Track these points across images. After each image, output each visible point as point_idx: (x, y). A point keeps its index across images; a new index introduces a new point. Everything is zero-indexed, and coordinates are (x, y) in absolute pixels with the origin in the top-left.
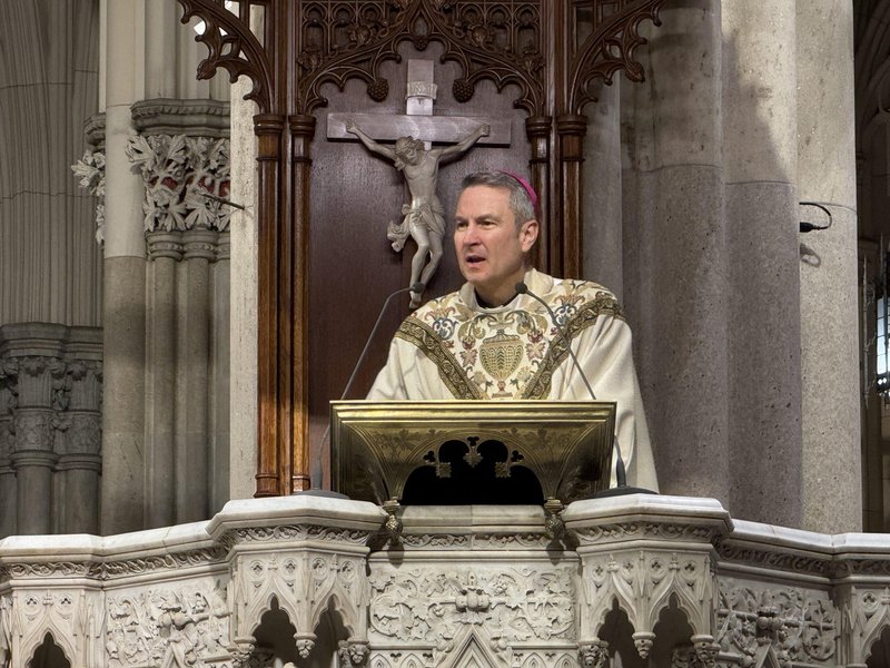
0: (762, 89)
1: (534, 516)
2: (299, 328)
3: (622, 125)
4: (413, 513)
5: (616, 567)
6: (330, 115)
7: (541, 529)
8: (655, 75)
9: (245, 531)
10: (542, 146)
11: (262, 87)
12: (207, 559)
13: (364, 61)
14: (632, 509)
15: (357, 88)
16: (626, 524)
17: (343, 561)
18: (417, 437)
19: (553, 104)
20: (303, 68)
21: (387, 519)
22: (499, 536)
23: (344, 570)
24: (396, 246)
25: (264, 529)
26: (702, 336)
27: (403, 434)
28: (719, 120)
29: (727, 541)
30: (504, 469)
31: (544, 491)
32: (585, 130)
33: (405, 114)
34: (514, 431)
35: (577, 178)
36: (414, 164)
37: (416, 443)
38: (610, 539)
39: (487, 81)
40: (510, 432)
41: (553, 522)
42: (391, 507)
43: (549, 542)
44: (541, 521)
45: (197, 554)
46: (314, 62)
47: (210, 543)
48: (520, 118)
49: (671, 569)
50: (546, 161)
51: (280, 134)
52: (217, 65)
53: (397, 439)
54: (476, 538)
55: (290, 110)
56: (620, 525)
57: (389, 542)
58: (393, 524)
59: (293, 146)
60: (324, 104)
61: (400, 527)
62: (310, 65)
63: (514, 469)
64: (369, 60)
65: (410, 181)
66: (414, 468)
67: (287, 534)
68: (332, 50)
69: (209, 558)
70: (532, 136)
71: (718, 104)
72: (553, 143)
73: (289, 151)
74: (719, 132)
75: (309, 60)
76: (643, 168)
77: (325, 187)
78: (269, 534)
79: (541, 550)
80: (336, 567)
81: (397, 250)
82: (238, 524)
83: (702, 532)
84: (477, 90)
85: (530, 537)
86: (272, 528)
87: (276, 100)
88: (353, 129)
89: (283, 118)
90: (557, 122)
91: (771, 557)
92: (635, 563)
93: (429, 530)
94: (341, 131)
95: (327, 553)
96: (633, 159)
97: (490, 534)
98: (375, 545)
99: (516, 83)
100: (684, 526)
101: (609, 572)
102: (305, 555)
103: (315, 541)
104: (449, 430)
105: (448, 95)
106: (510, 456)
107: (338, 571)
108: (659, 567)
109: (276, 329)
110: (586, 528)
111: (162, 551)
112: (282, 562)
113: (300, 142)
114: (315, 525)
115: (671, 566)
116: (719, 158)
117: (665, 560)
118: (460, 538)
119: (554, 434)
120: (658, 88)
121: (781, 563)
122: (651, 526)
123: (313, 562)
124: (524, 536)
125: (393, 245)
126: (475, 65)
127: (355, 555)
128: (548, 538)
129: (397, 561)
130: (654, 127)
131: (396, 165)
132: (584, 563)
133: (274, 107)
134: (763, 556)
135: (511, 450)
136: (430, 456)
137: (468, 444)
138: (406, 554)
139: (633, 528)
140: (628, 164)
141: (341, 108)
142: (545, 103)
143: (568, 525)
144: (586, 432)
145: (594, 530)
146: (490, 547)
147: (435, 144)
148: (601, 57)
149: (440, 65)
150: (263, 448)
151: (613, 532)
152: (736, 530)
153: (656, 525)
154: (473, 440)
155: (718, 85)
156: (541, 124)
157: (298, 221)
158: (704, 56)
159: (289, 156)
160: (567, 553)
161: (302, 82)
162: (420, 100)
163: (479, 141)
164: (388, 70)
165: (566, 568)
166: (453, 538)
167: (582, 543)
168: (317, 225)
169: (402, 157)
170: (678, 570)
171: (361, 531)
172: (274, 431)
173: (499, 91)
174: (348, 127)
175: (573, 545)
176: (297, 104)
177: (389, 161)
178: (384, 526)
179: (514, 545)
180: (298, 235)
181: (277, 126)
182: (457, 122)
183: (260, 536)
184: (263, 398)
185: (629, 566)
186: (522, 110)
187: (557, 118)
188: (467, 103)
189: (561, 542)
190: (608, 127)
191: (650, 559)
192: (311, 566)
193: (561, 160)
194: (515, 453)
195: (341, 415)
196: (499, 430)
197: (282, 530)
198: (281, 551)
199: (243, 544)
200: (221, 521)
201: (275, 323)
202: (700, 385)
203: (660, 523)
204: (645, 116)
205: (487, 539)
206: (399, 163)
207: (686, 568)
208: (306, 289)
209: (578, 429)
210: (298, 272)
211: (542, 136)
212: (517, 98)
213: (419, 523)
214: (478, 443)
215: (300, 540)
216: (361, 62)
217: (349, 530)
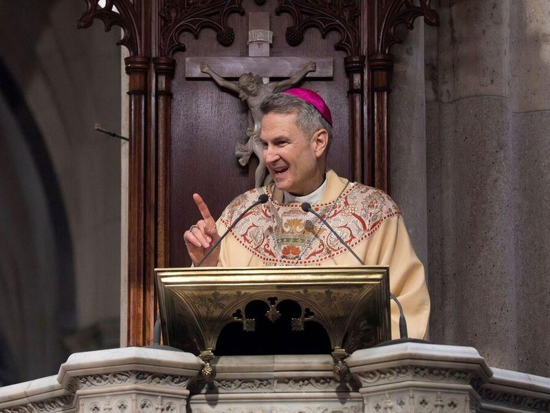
0: (545, 35)
1: (326, 363)
2: (161, 228)
3: (427, 65)
4: (225, 362)
5: (391, 404)
6: (187, 59)
7: (330, 374)
8: (455, 25)
9: (85, 378)
10: (357, 79)
11: (131, 35)
12: (60, 406)
13: (215, 14)
14: (403, 355)
15: (209, 35)
16: (398, 368)
17: (166, 401)
18: (226, 297)
19: (366, 46)
20: (165, 19)
21: (203, 366)
22: (297, 380)
23: (168, 409)
24: (243, 162)
25: (100, 376)
26: (492, 234)
27: (215, 295)
28: (507, 59)
29: (488, 385)
30: (298, 323)
31: (332, 342)
32: (392, 67)
33: (248, 56)
34: (306, 291)
35: (385, 105)
36: (255, 95)
37: (226, 303)
38: (386, 381)
39: (313, 29)
40: (302, 292)
41: (340, 367)
42: (206, 357)
43: (338, 385)
44: (330, 366)
45: (52, 402)
46: (173, 15)
47: (61, 392)
48: (340, 57)
49: (436, 406)
50: (361, 91)
51: (145, 73)
52: (94, 17)
53: (210, 300)
54: (278, 382)
55: (155, 53)
56: (394, 369)
57: (206, 386)
58: (208, 370)
59: (157, 82)
60: (182, 49)
61: (214, 373)
62: (171, 17)
63: (306, 324)
64: (218, 13)
65: (252, 109)
66: (224, 324)
67: (119, 379)
68: (188, 4)
69: (62, 405)
70: (349, 72)
71: (506, 47)
72: (366, 77)
73: (154, 87)
74: (506, 70)
75: (169, 13)
76: (445, 99)
77: (184, 115)
78: (105, 380)
79: (331, 390)
80: (160, 407)
81: (243, 164)
82: (80, 373)
83: (463, 375)
84: (306, 36)
85: (322, 381)
86: (107, 375)
87: (143, 46)
88: (206, 69)
89: (148, 59)
90: (369, 61)
91: (529, 401)
92: (406, 400)
93: (238, 375)
94: (197, 72)
95: (153, 394)
96: (436, 92)
97: (290, 379)
98: (194, 388)
99: (336, 30)
100: (447, 370)
101: (386, 409)
102: (134, 396)
103: (142, 385)
104: (253, 292)
105: (282, 39)
106: (303, 312)
107: (162, 410)
108: (426, 404)
109: (142, 228)
110: (366, 372)
111: (25, 400)
112: (115, 403)
113: (162, 79)
114: (141, 371)
115: (436, 403)
116: (506, 91)
117: (431, 398)
118: (264, 382)
119: (338, 294)
120: (456, 35)
121: (538, 406)
122: (418, 370)
123: (141, 402)
124: (317, 380)
125: (240, 160)
126: (304, 16)
127: (176, 397)
128: (336, 381)
129: (213, 402)
130: (453, 66)
131: (241, 96)
132: (365, 402)
133: (140, 50)
134: (521, 400)
135: (304, 307)
136: (238, 314)
137: (269, 303)
138: (220, 396)
139: (404, 371)
140: (432, 96)
141: (196, 53)
142: (360, 45)
143: (352, 370)
144: (365, 293)
145: (373, 373)
146: (290, 389)
147: (272, 79)
148: (404, 6)
149: (275, 17)
150: (131, 325)
151: (388, 375)
152: (494, 376)
153: (422, 368)
154: (273, 300)
155: (505, 31)
156: (356, 62)
157: (161, 142)
158: (494, 8)
159: (154, 91)
160: (353, 394)
161: (164, 30)
162: (259, 44)
163: (308, 76)
164: (234, 21)
165: (352, 407)
166: (259, 382)
167: (364, 384)
168: (177, 145)
169: (245, 89)
170: (442, 406)
171: (181, 377)
172: (141, 312)
173: (324, 37)
174: (202, 68)
175: (357, 386)
176: (160, 48)
177: (235, 94)
178: (200, 373)
179: (309, 388)
180: (161, 154)
181: (144, 66)
182: (289, 61)
183: (98, 382)
184: (132, 285)
185: (401, 403)
186: (341, 52)
187: (369, 56)
188: (298, 47)
189: (348, 385)
190: (414, 65)
191: (418, 396)
192: (139, 406)
193: (372, 90)
194: (307, 310)
195: (164, 280)
196: (293, 291)
197: (115, 376)
198: (114, 394)
199: (84, 390)
200: (66, 370)
201: (142, 223)
202: (491, 273)
203: (426, 367)
204: (446, 58)
205: (287, 383)
206: (242, 94)
207: (450, 405)
208: (168, 196)
209: (357, 290)
210: (161, 183)
211: (356, 72)
212: (337, 41)
213: (231, 370)
214: (277, 302)
215: (130, 384)
216: (212, 14)
217: (172, 376)
